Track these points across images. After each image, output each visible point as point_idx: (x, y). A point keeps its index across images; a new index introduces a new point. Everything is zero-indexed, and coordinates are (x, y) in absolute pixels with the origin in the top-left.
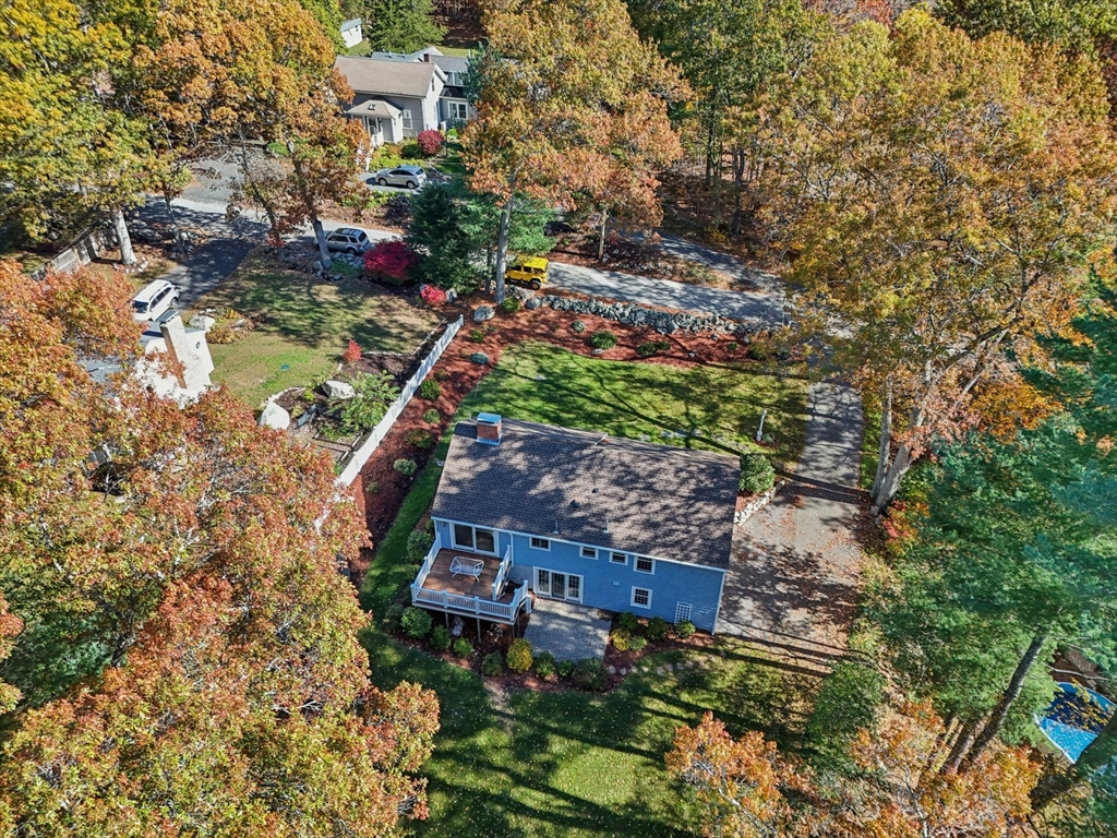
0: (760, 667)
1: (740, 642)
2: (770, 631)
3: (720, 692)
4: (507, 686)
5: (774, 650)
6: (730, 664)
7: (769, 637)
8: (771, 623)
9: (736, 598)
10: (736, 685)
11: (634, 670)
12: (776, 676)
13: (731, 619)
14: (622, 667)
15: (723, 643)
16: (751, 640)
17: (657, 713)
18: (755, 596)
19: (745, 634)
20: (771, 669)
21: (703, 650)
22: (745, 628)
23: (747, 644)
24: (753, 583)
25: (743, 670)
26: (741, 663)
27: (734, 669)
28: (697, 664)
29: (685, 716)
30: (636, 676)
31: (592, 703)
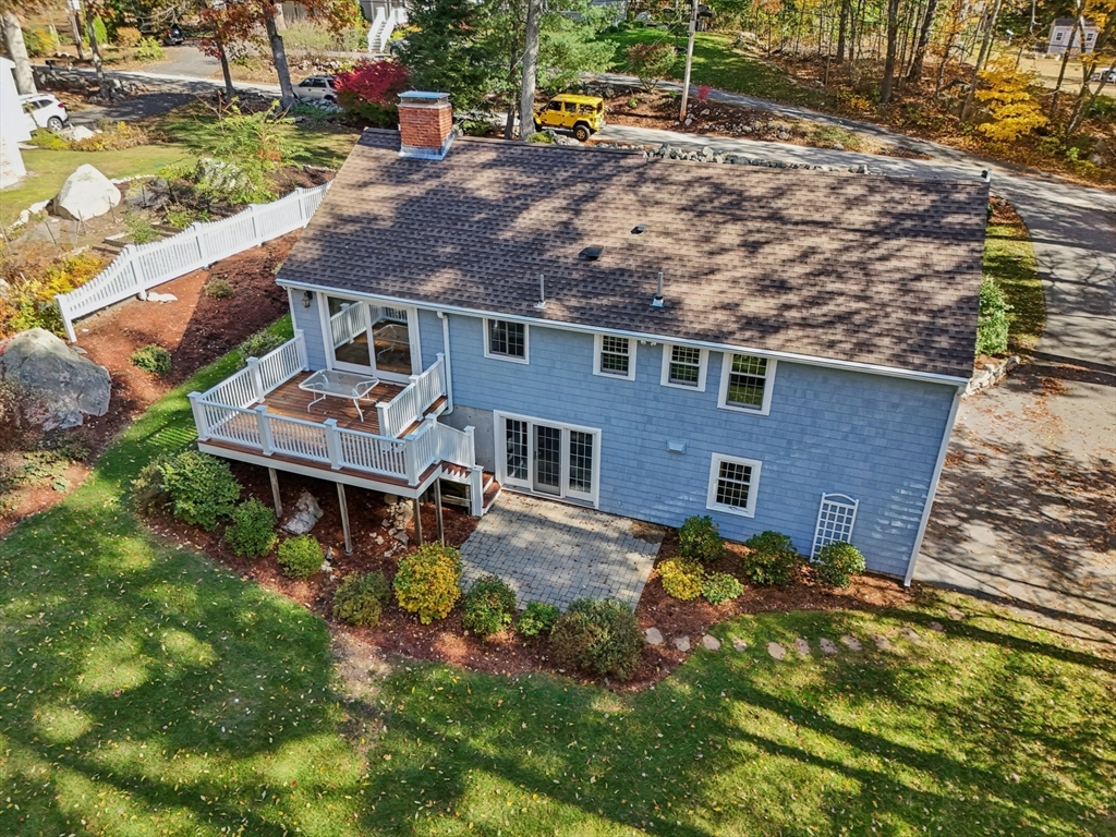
0: (1044, 662)
1: (981, 605)
2: (1052, 589)
3: (942, 710)
4: (385, 649)
5: (1070, 627)
6: (961, 649)
7: (1053, 601)
8: (1049, 573)
9: (953, 522)
10: (985, 699)
11: (710, 642)
12: (1090, 687)
13: (948, 556)
14: (680, 633)
15: (934, 601)
16: (1006, 601)
17: (773, 747)
18: (998, 523)
19: (987, 589)
20: (1076, 668)
21: (886, 612)
22: (985, 577)
23: (997, 609)
24: (987, 500)
25: (999, 666)
26: (989, 649)
27: (972, 663)
28: (870, 644)
29: (850, 762)
30: (712, 655)
31: (596, 706)
